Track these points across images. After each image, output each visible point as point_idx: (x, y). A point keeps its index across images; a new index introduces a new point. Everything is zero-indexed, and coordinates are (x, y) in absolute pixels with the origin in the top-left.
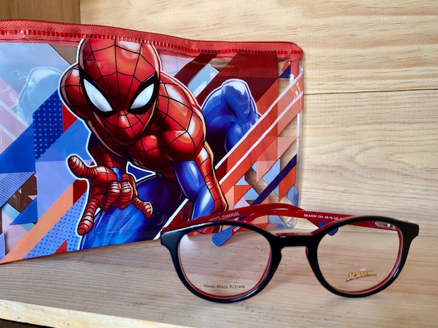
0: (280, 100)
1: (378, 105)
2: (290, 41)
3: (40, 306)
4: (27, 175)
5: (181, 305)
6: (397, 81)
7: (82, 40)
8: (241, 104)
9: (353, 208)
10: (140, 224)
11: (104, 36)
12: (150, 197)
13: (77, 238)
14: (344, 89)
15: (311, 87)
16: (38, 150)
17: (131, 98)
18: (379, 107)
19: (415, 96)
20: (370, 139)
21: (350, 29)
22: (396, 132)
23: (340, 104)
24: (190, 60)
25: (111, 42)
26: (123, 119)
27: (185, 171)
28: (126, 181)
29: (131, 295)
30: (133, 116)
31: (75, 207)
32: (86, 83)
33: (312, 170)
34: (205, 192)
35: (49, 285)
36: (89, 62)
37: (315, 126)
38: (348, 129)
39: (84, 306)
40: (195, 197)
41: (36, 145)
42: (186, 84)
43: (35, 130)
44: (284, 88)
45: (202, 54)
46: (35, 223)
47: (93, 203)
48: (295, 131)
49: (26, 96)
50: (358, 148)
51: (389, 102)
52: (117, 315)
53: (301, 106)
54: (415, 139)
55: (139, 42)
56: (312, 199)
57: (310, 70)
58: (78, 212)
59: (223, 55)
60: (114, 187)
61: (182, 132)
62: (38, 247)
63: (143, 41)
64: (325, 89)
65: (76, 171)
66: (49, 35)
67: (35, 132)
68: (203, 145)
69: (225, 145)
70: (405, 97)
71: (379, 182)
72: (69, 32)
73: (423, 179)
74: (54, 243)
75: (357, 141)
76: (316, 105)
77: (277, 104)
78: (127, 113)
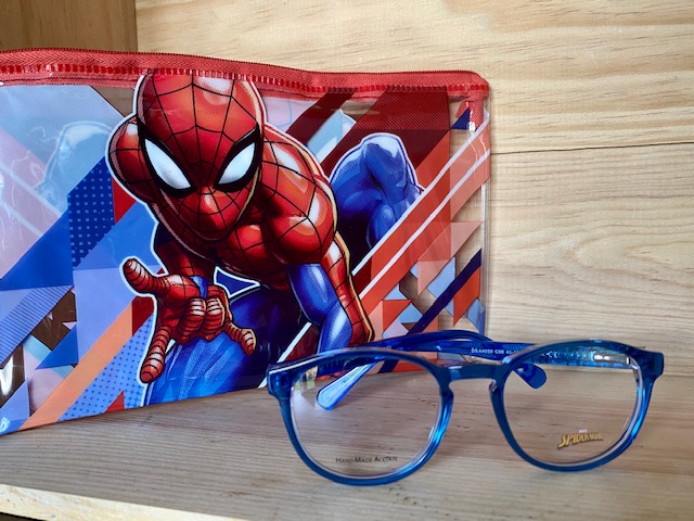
0: (454, 164)
1: (609, 168)
2: (468, 69)
3: (85, 498)
4: (62, 291)
5: (303, 494)
6: (641, 131)
7: (142, 77)
8: (392, 172)
10: (236, 364)
11: (175, 70)
12: (252, 322)
13: (140, 387)
14: (556, 145)
15: (503, 142)
16: (77, 251)
17: (219, 166)
18: (612, 172)
20: (599, 223)
21: (565, 48)
22: (641, 212)
23: (549, 169)
24: (312, 103)
25: (185, 80)
26: (208, 200)
27: (305, 279)
28: (214, 297)
29: (225, 479)
30: (223, 194)
31: (135, 339)
32: (149, 145)
33: (506, 274)
34: (337, 311)
35: (98, 464)
36: (152, 111)
37: (509, 204)
38: (563, 208)
39: (152, 497)
40: (322, 320)
41: (73, 244)
42: (305, 142)
43: (71, 220)
44: (460, 144)
45: (329, 95)
46: (74, 365)
47: (164, 333)
48: (478, 213)
49: (57, 168)
50: (578, 237)
51: (627, 164)
52: (205, 511)
53: (488, 172)
54: (670, 222)
55: (230, 78)
56: (506, 319)
57: (500, 115)
58: (140, 347)
59: (362, 95)
60: (195, 308)
61: (300, 219)
62: (80, 402)
63: (236, 76)
64: (525, 145)
65: (135, 282)
66: (89, 71)
67: (71, 224)
68: (333, 238)
69: (367, 238)
70: (653, 155)
71: (613, 292)
72: (120, 65)
73: (683, 286)
74: (104, 397)
75: (576, 227)
76: (510, 171)
77: (448, 171)
78: (213, 191)
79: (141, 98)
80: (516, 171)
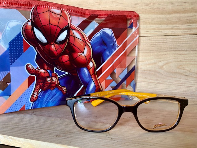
0: (128, 39)
2: (133, 11)
3: (10, 137)
4: (6, 73)
6: (184, 30)
7: (33, 8)
8: (109, 40)
9: (161, 91)
11: (43, 6)
13: (30, 103)
14: (158, 34)
15: (143, 33)
16: (11, 61)
17: (56, 36)
18: (175, 43)
19: (192, 38)
20: (170, 58)
21: (162, 5)
22: (183, 55)
23: (156, 42)
24: (85, 19)
25: (46, 9)
26: (53, 47)
27: (82, 72)
28: (54, 76)
29: (55, 131)
30: (57, 45)
31: (29, 88)
32: (35, 29)
33: (142, 73)
34: (91, 82)
35: (16, 126)
36: (36, 19)
37: (144, 52)
38: (160, 54)
39: (32, 137)
40: (87, 85)
42: (83, 30)
43: (10, 51)
44: (130, 33)
45: (91, 16)
46: (10, 96)
47: (38, 87)
48: (135, 54)
49: (5, 34)
50: (164, 62)
51: (179, 41)
52: (48, 142)
53: (138, 42)
54: (191, 58)
55: (61, 10)
56: (142, 86)
57: (142, 25)
58: (30, 91)
59: (101, 17)
60: (48, 79)
61: (81, 54)
62: (11, 107)
63: (62, 9)
64: (149, 34)
65: (29, 71)
66: (16, 5)
68: (91, 60)
69: (101, 60)
70: (187, 38)
71: (174, 79)
72: (26, 4)
73: (195, 77)
74: (19, 106)
75: (164, 59)
76: (145, 42)
77: (126, 41)
78: (54, 44)
79: (33, 14)
80: (146, 42)
